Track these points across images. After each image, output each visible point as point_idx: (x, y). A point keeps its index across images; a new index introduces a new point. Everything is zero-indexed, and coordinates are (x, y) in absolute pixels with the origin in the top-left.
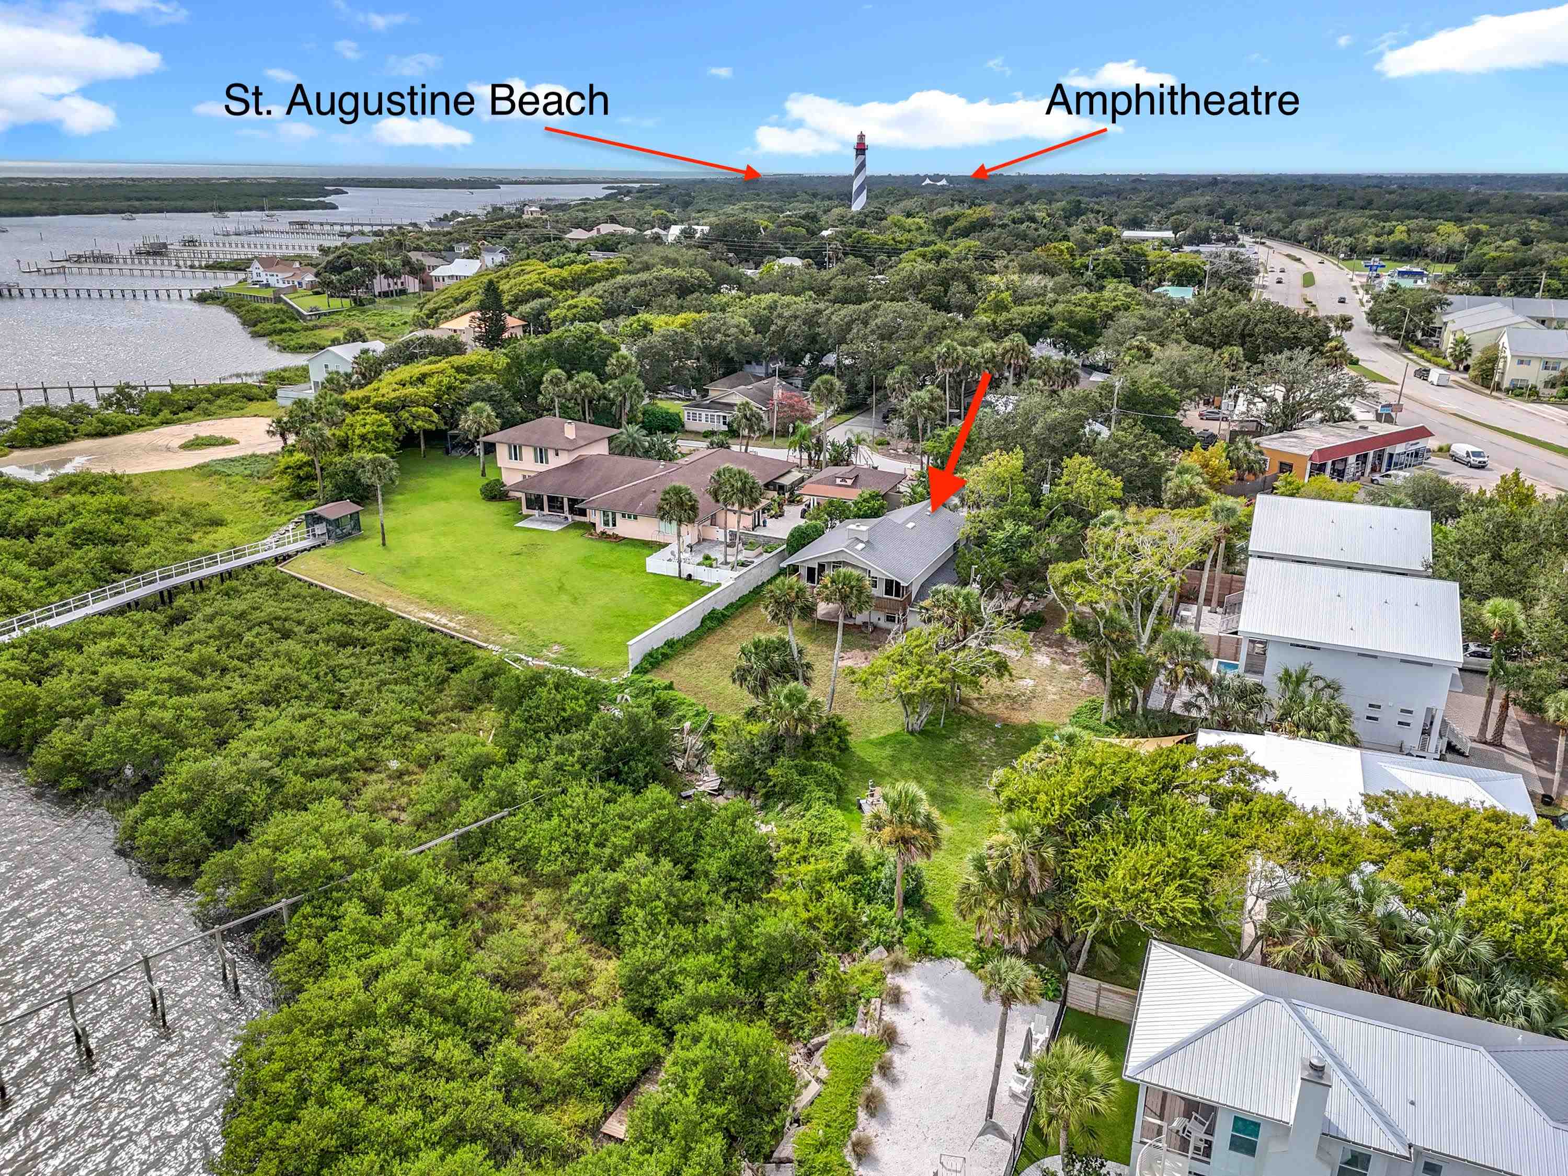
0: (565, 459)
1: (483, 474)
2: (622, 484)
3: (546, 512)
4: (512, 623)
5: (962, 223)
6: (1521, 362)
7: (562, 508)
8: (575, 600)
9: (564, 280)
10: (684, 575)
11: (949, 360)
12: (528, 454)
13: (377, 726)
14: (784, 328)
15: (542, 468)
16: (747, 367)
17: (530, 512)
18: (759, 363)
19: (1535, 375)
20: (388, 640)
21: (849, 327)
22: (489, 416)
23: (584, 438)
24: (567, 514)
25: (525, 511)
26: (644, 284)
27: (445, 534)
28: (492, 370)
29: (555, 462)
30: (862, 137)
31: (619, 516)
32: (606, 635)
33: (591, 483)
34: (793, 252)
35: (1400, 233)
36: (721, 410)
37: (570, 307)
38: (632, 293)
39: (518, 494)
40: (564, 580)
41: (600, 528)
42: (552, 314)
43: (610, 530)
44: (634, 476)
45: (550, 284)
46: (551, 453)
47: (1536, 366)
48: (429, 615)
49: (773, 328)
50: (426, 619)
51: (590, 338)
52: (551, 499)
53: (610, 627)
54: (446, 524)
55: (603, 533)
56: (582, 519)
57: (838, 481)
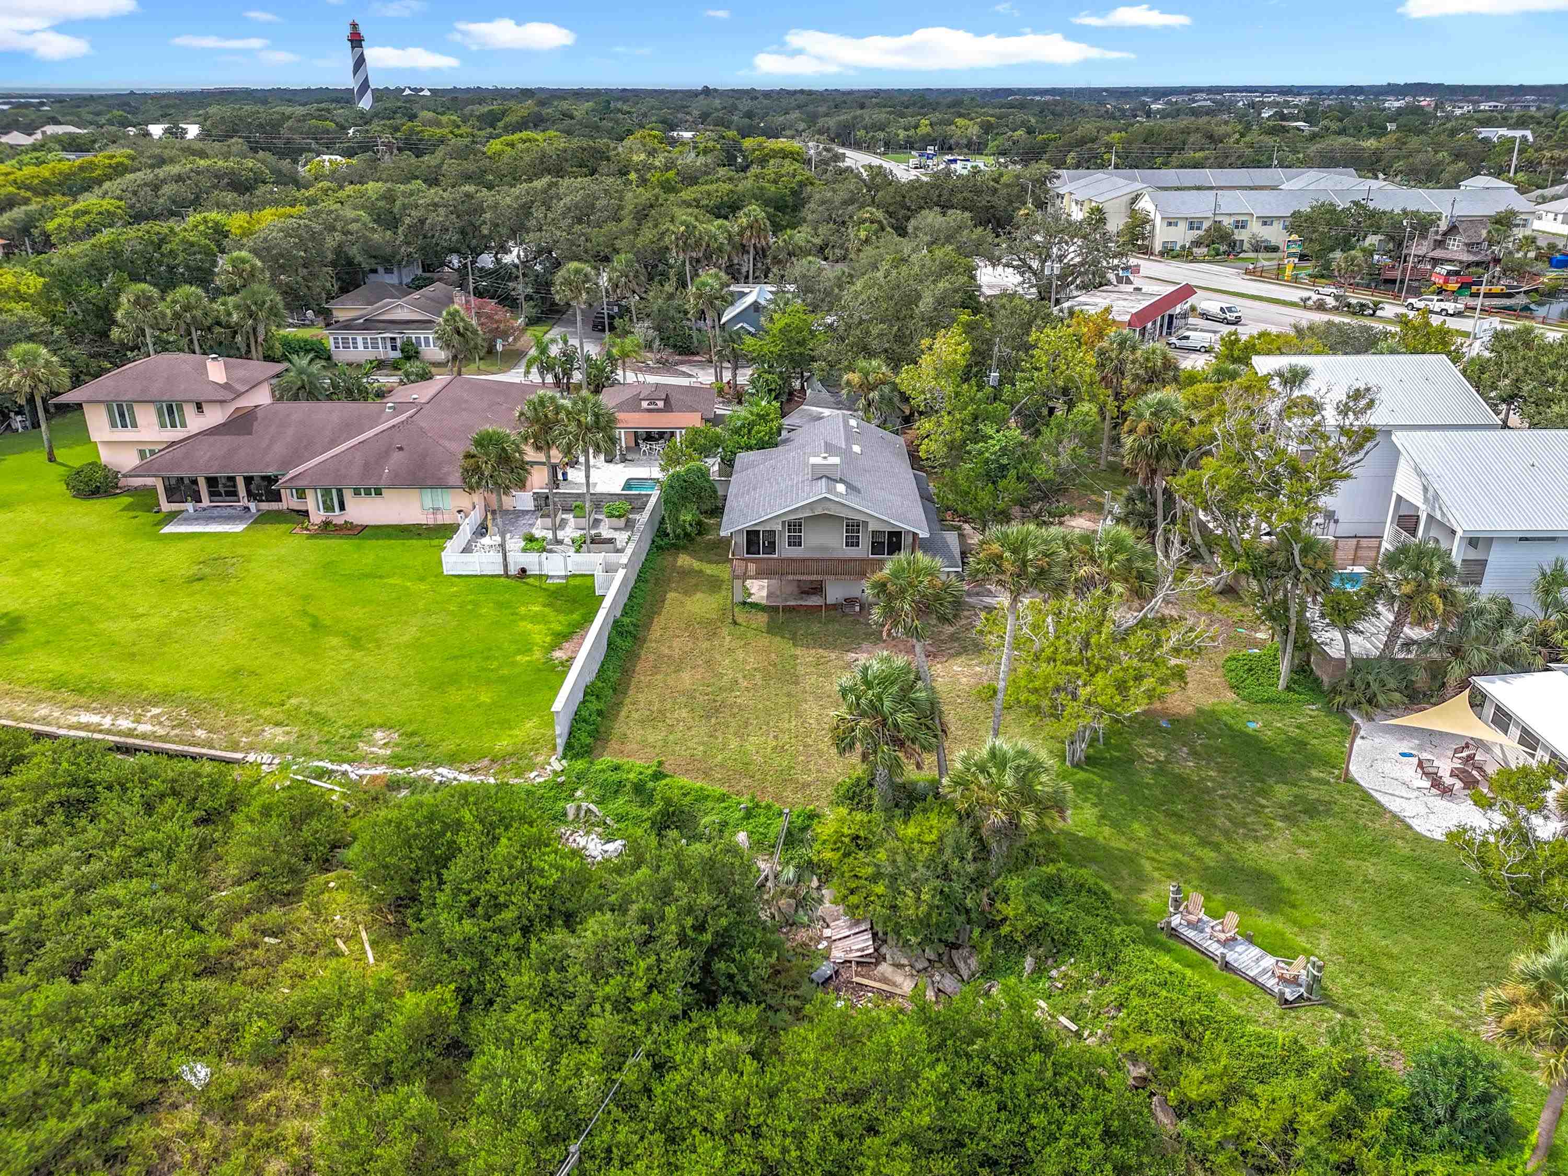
0: (214, 416)
1: (52, 459)
2: (333, 443)
3: (206, 502)
4: (266, 704)
5: (510, 119)
6: (1170, 224)
7: (234, 493)
8: (356, 642)
9: (45, 181)
10: (513, 570)
11: (691, 241)
12: (147, 417)
13: (125, 1000)
14: (422, 221)
15: (177, 434)
16: (372, 276)
17: (175, 507)
18: (388, 271)
19: (1181, 236)
20: (40, 789)
21: (526, 209)
22: (48, 363)
23: (243, 381)
24: (244, 502)
25: (166, 507)
26: (179, 179)
27: (37, 565)
28: (20, 297)
29: (195, 423)
30: (354, 26)
31: (348, 495)
32: (455, 697)
33: (279, 449)
34: (330, 148)
35: (924, 128)
36: (386, 330)
37: (77, 215)
38: (167, 190)
39: (149, 481)
40: (311, 609)
41: (317, 516)
42: (51, 226)
43: (338, 518)
44: (349, 429)
45: (28, 188)
46: (189, 411)
47: (1183, 226)
48: (86, 718)
49: (407, 220)
50: (86, 727)
51: (163, 241)
52: (212, 482)
53: (454, 679)
54: (30, 546)
55: (327, 524)
56: (274, 506)
57: (645, 404)
